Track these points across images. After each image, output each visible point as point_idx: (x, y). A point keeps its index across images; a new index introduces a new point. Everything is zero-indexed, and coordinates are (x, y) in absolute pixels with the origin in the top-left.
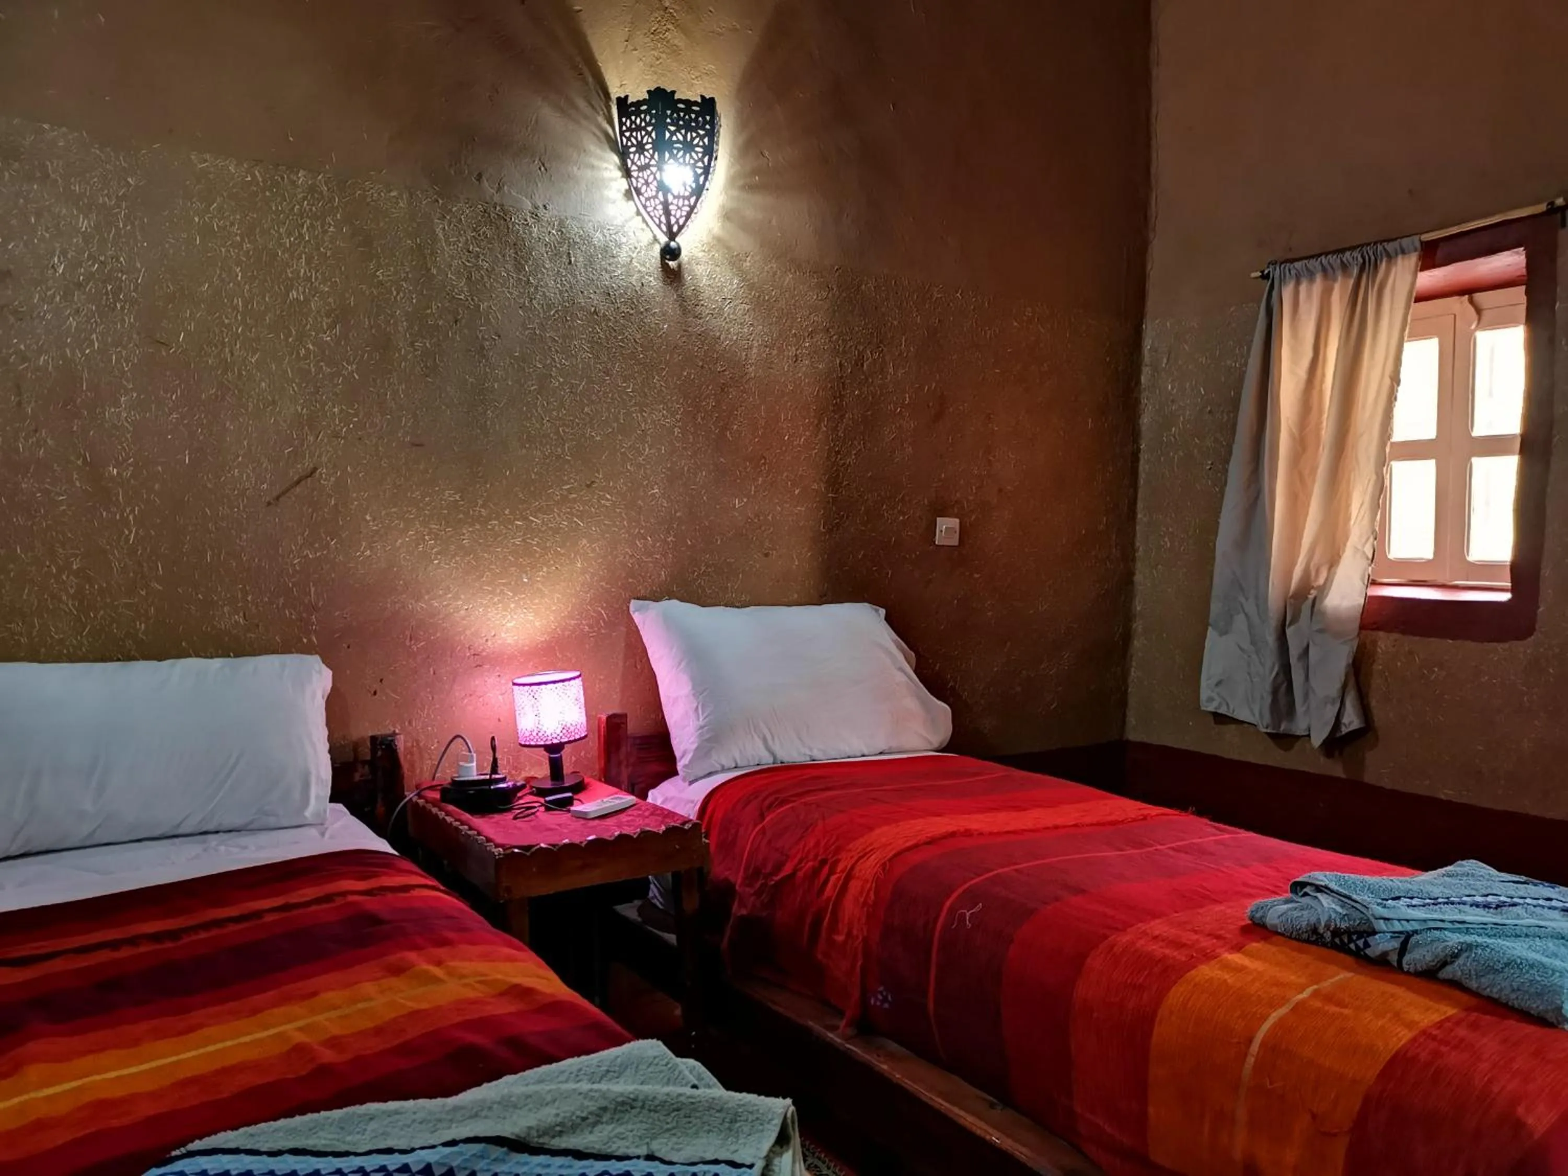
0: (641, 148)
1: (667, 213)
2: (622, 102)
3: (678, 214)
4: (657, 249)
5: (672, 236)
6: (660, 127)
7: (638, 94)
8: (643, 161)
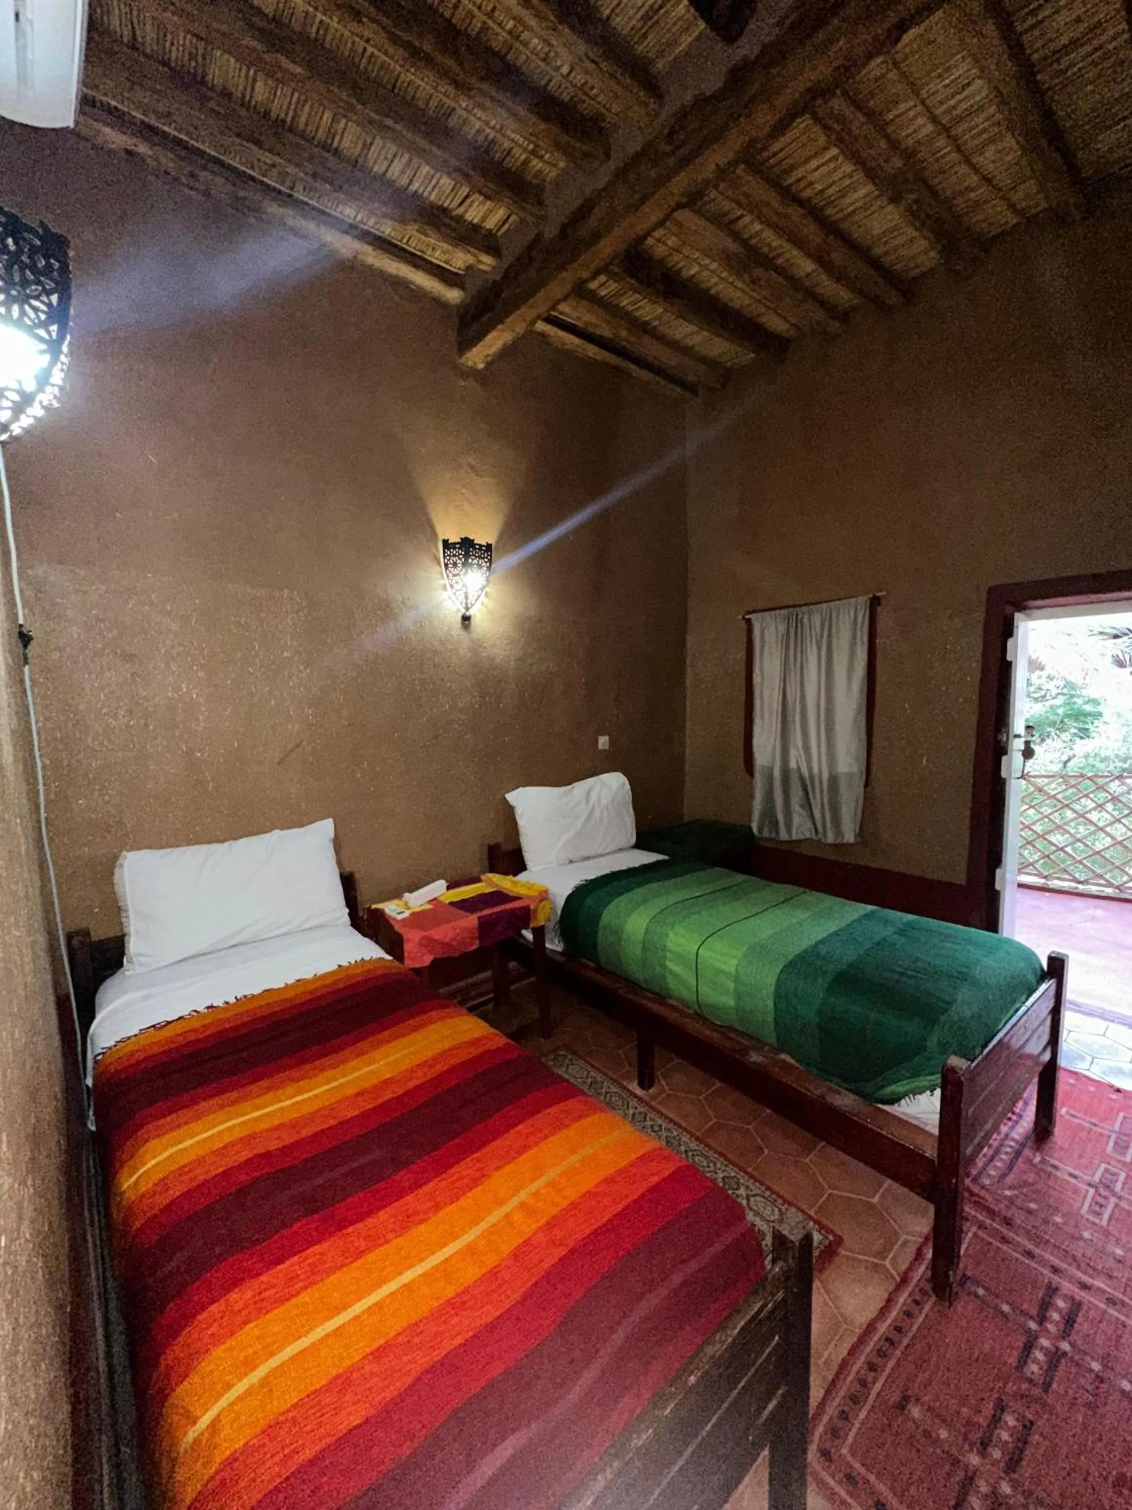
0: (455, 564)
1: (466, 598)
2: (445, 542)
3: (471, 599)
4: (460, 615)
5: (467, 609)
6: (467, 556)
7: (454, 538)
8: (456, 572)
